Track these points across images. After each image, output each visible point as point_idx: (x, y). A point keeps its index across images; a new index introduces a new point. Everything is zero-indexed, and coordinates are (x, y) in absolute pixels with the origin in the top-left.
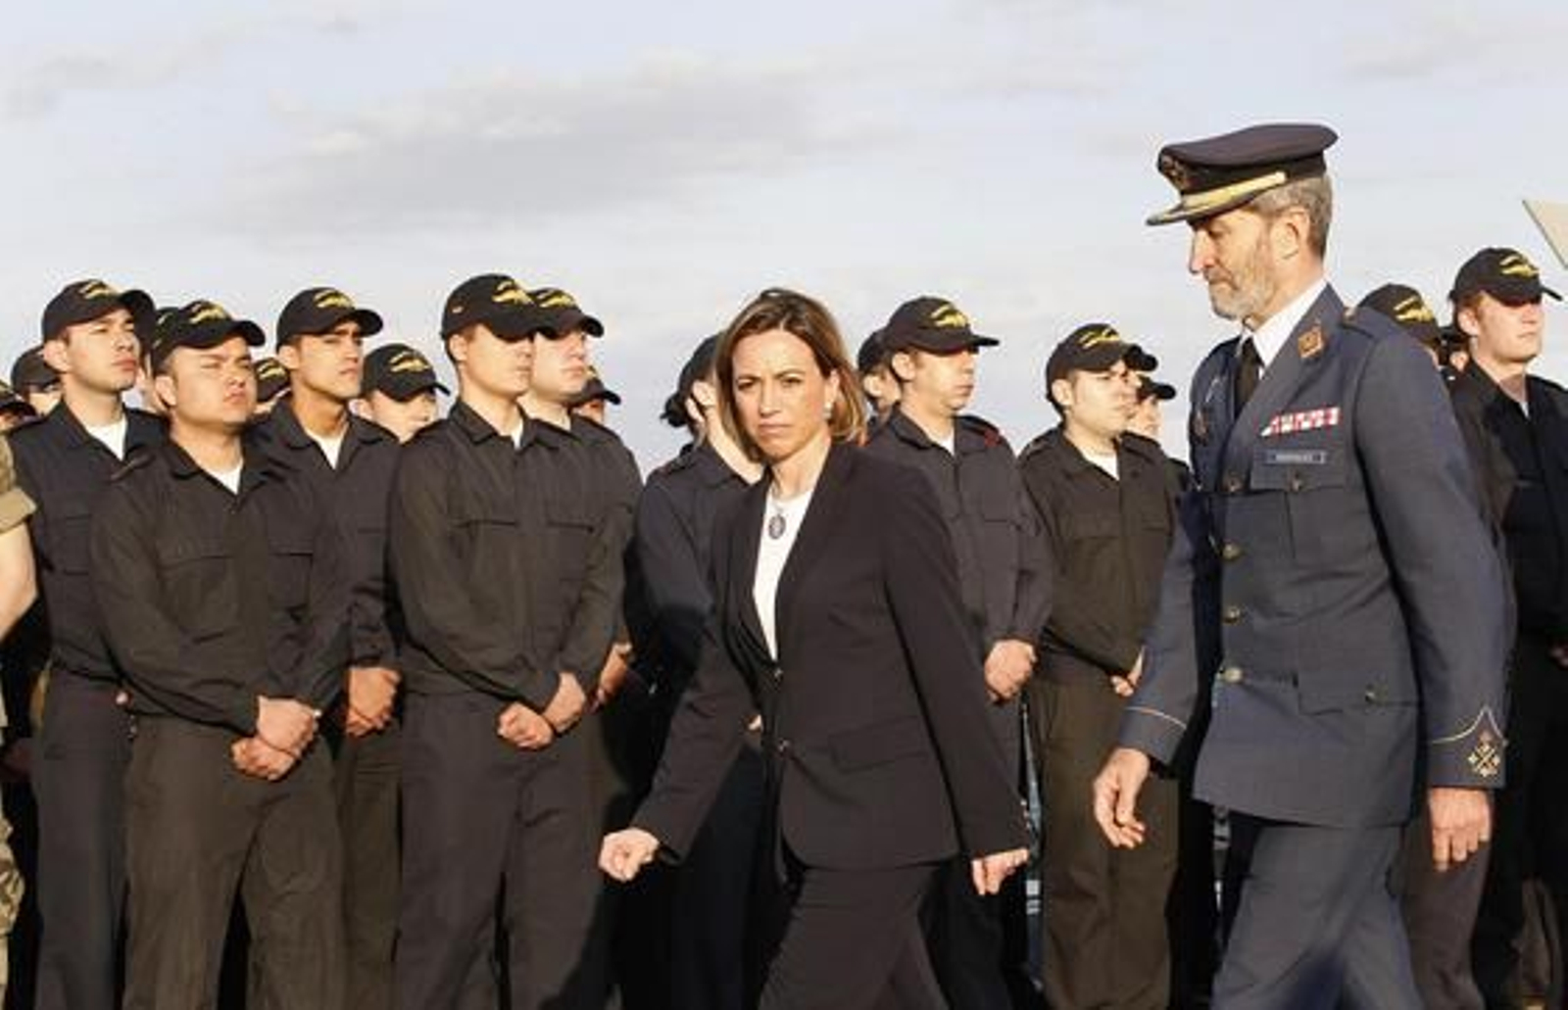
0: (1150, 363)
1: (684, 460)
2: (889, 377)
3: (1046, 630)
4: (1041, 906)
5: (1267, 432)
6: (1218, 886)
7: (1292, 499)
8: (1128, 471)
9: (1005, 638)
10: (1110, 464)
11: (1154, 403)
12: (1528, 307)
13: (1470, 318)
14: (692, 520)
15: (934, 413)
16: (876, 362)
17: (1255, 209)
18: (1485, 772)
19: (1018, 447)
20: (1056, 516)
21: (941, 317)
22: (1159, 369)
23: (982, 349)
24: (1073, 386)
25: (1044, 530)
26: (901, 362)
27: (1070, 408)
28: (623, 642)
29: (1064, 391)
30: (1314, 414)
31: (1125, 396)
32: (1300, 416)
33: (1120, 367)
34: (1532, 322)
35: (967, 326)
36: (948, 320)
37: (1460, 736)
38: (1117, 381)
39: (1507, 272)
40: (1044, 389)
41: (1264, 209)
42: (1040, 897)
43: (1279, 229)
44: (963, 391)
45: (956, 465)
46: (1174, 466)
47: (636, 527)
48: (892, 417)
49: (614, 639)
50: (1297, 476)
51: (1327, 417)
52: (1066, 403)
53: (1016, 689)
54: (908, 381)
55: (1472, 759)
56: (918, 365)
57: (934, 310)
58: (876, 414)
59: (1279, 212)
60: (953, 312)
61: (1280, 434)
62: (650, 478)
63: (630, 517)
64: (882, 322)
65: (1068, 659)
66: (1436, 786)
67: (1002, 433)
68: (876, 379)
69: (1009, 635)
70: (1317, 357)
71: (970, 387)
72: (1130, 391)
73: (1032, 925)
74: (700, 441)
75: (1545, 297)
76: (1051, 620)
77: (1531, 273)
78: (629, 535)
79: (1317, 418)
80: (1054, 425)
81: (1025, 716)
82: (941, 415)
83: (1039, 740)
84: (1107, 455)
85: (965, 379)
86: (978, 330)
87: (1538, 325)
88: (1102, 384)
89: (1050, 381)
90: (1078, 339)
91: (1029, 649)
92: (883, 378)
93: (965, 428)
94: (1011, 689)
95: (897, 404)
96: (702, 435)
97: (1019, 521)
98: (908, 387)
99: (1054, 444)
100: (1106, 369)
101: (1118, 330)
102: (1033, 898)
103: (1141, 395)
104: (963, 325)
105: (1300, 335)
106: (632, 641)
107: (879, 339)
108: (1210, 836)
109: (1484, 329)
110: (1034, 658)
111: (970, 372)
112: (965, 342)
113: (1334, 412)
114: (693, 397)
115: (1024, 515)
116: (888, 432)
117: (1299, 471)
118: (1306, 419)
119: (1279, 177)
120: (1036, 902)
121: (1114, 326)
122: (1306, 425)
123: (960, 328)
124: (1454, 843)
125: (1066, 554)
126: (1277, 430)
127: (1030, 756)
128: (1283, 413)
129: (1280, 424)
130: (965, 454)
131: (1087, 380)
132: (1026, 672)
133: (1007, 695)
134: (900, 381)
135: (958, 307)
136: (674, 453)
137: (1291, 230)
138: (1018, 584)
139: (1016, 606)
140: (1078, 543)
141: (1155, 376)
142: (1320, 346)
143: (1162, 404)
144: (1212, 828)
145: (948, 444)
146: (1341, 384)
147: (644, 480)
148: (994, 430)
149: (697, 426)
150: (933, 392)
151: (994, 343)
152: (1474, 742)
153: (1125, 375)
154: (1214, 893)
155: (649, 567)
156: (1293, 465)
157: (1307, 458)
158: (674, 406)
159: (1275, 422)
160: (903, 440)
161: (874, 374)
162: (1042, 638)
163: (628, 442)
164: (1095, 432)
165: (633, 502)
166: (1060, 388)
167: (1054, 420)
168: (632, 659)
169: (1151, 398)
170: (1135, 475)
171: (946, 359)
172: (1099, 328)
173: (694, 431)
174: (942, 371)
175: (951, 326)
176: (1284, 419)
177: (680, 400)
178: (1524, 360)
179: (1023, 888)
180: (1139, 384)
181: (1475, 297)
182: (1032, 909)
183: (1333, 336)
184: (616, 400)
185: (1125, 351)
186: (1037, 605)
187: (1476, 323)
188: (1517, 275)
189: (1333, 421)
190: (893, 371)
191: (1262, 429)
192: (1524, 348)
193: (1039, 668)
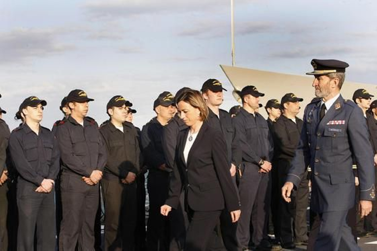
0: (131, 105)
1: (20, 127)
2: (68, 108)
3: (105, 167)
4: (104, 231)
5: (328, 124)
6: (146, 227)
7: (333, 138)
8: (126, 130)
9: (95, 170)
10: (121, 129)
11: (131, 114)
12: (219, 92)
13: (205, 95)
14: (22, 142)
15: (79, 117)
16: (65, 104)
17: (328, 76)
18: (373, 197)
19: (99, 124)
20: (108, 140)
21: (80, 94)
22: (133, 106)
23: (90, 102)
24: (113, 110)
25: (105, 144)
26: (71, 105)
27: (112, 115)
28: (5, 170)
29: (111, 111)
30: (339, 121)
31: (125, 113)
32: (336, 121)
33: (124, 106)
34: (220, 96)
35: (87, 96)
36: (82, 95)
37: (368, 190)
38: (123, 109)
39: (214, 84)
40: (106, 111)
41: (330, 76)
42: (104, 229)
43: (332, 82)
44: (85, 111)
45: (84, 129)
46: (136, 129)
47: (9, 142)
48: (69, 117)
49: (4, 170)
50: (335, 134)
51: (342, 122)
52: (111, 114)
53: (98, 182)
54: (72, 109)
55: (371, 195)
56: (75, 106)
57: (79, 92)
58: (65, 116)
59: (333, 78)
60: (83, 93)
61: (331, 125)
62: (12, 132)
63: (7, 140)
64: (67, 95)
65: (111, 175)
66: (363, 200)
67: (96, 121)
68: (65, 108)
69: (96, 169)
70: (339, 109)
71: (87, 110)
72: (126, 111)
73: (102, 236)
74: (24, 123)
75: (223, 90)
76: (106, 165)
77: (220, 85)
78: (7, 145)
79: (340, 122)
80: (108, 119)
81: (101, 187)
82: (81, 117)
83: (104, 193)
84: (121, 127)
85: (86, 108)
86: (89, 97)
87: (221, 97)
88: (120, 110)
89: (108, 109)
90: (114, 99)
91: (101, 172)
92: (67, 108)
93: (87, 120)
94: (96, 182)
95: (70, 114)
96: (25, 121)
97: (99, 142)
98: (73, 110)
99: (108, 124)
100: (121, 106)
101: (123, 97)
102: (103, 230)
103: (129, 112)
104: (86, 96)
105: (336, 104)
106: (8, 170)
107: (66, 99)
108: (144, 215)
109: (209, 98)
110: (102, 174)
111: (87, 107)
112: (86, 100)
113: (344, 121)
114: (22, 112)
115: (100, 140)
116: (68, 121)
117: (335, 133)
118: (337, 122)
119: (335, 71)
120: (103, 231)
121: (122, 96)
122: (337, 123)
123: (85, 96)
124: (366, 212)
125: (110, 150)
126: (330, 124)
127: (101, 196)
128: (332, 120)
129: (331, 123)
130: (86, 126)
131: (116, 109)
132: (100, 178)
133: (96, 183)
134: (71, 109)
135: (85, 92)
136: (18, 126)
137: (335, 82)
138: (99, 157)
139: (98, 162)
140: (114, 147)
141: (132, 108)
142: (339, 107)
143: (133, 114)
144: (145, 213)
145: (82, 124)
146: (345, 115)
147: (11, 132)
148: (94, 120)
149: (24, 119)
150: (78, 111)
151: (92, 100)
152: (371, 191)
153: (125, 108)
154: (145, 229)
155: (12, 152)
156: (334, 131)
157: (337, 130)
158: (18, 114)
159: (330, 122)
160: (71, 123)
161: (65, 107)
162: (104, 170)
163: (7, 123)
164: (118, 121)
165: (8, 138)
166: (110, 111)
167: (108, 118)
168: (8, 174)
169: (130, 113)
170: (127, 131)
171: (82, 104)
172: (119, 96)
173: (23, 120)
174: (81, 107)
175: (83, 96)
176: (332, 121)
177: (19, 113)
178: (218, 105)
179: (100, 227)
180: (128, 110)
181: (207, 90)
182: (102, 232)
183: (342, 105)
184: (5, 112)
185: (125, 102)
186: (103, 161)
187: (207, 96)
188: (217, 85)
189: (344, 123)
190: (69, 107)
191: (327, 123)
192: (219, 102)
193: (104, 176)
